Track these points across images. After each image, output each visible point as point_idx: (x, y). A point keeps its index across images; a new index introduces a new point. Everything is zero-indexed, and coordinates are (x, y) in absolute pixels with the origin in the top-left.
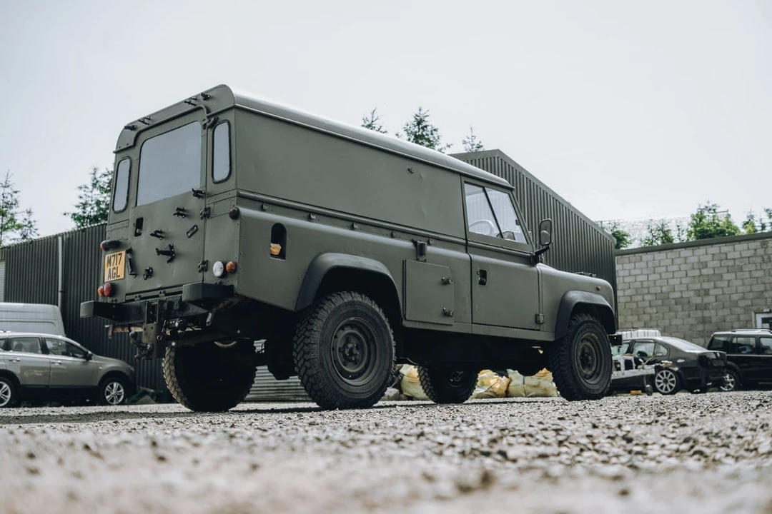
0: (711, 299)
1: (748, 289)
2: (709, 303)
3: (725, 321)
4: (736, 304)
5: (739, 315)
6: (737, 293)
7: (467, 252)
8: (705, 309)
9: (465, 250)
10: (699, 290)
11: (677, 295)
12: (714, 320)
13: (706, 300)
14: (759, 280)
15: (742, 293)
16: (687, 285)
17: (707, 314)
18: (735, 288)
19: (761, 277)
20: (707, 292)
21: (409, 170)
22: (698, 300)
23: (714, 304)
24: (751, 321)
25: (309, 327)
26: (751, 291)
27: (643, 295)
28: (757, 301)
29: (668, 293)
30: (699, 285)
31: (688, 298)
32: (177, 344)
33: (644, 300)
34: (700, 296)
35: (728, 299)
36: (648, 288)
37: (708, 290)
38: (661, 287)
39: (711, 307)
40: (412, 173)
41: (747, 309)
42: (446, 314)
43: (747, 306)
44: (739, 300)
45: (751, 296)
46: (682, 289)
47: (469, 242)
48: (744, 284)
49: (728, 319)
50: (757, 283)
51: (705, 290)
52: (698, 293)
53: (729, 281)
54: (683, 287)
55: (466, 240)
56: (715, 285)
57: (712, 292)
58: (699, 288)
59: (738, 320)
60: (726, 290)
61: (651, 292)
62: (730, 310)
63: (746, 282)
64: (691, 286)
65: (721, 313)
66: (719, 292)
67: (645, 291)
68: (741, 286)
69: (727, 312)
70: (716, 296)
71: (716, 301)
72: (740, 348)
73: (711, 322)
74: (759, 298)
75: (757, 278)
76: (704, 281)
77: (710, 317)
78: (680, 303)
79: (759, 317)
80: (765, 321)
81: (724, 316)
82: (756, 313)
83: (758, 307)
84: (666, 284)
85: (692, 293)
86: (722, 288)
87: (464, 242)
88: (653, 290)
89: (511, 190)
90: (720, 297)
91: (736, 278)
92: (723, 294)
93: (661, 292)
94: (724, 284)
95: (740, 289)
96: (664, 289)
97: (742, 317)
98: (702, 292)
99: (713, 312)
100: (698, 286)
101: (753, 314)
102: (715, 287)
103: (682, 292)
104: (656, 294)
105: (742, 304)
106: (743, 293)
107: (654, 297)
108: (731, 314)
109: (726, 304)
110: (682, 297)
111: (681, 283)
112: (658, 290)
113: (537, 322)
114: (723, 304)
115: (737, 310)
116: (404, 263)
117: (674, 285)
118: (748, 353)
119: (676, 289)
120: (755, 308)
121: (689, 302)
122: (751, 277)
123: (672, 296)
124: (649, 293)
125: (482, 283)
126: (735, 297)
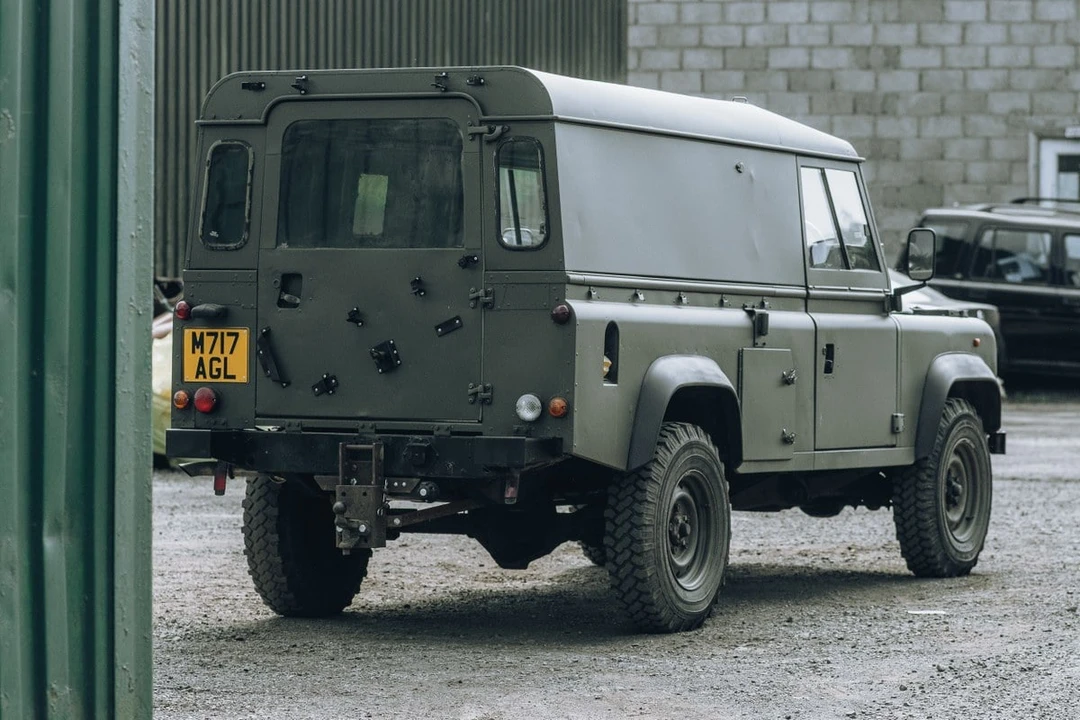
0: (901, 81)
1: (1024, 56)
2: (896, 96)
3: (942, 157)
4: (980, 103)
5: (988, 139)
6: (987, 66)
7: (806, 311)
8: (884, 113)
9: (803, 309)
10: (868, 49)
11: (796, 58)
12: (910, 150)
13: (891, 82)
14: (1060, 32)
15: (1003, 68)
16: (831, 25)
17: (887, 128)
18: (981, 51)
19: (1066, 22)
20: (892, 58)
21: (737, 167)
22: (864, 82)
23: (915, 99)
24: (1026, 161)
25: (638, 495)
26: (1032, 66)
27: (682, 49)
28: (1048, 100)
29: (767, 48)
30: (868, 30)
31: (830, 71)
32: (402, 521)
33: (681, 68)
34: (868, 67)
35: (957, 86)
36: (700, 26)
37: (898, 49)
38: (744, 27)
39: (901, 108)
40: (740, 172)
41: (1014, 121)
42: (786, 441)
43: (1015, 112)
44: (994, 90)
45: (1030, 80)
46: (811, 41)
47: (810, 292)
48: (1010, 41)
49: (953, 151)
50: (1053, 42)
51: (887, 49)
52: (863, 57)
53: (965, 26)
54: (817, 36)
55: (807, 288)
56: (919, 34)
57: (910, 58)
58: (868, 41)
59: (986, 155)
60: (955, 56)
61: (707, 41)
62: (964, 120)
63: (1020, 33)
64: (845, 34)
65: (933, 129)
66: (932, 58)
67: (690, 37)
68: (1003, 45)
69: (951, 126)
70: (921, 73)
71: (921, 89)
72: (1002, 262)
73: (898, 159)
74: (1053, 89)
75: (1054, 24)
76: (885, 21)
77: (898, 142)
78: (805, 87)
79: (1050, 152)
80: (1067, 164)
81: (942, 142)
82: (1041, 137)
83: (1049, 118)
84: (759, 17)
85: (843, 58)
86: (942, 47)
87: (804, 292)
88: (714, 37)
89: (857, 162)
90: (933, 77)
91: (988, 20)
92: (944, 67)
93: (744, 46)
94: (951, 36)
95: (999, 56)
96: (754, 36)
97: (999, 148)
98: (877, 57)
99: (908, 126)
100: (864, 35)
101: (1032, 139)
102: (921, 44)
103: (811, 49)
104: (724, 49)
105: (1001, 104)
106: (1008, 68)
107: (717, 61)
108: (965, 136)
109: (952, 102)
110: (810, 68)
111: (810, 20)
112: (734, 36)
113: (894, 430)
114: (943, 100)
115: (986, 125)
116: (740, 355)
117: (787, 26)
118: (1026, 281)
119: (794, 39)
120: (1040, 122)
121: (833, 86)
122: (1034, 20)
123: (779, 60)
124: (700, 45)
125: (828, 369)
126: (981, 81)
